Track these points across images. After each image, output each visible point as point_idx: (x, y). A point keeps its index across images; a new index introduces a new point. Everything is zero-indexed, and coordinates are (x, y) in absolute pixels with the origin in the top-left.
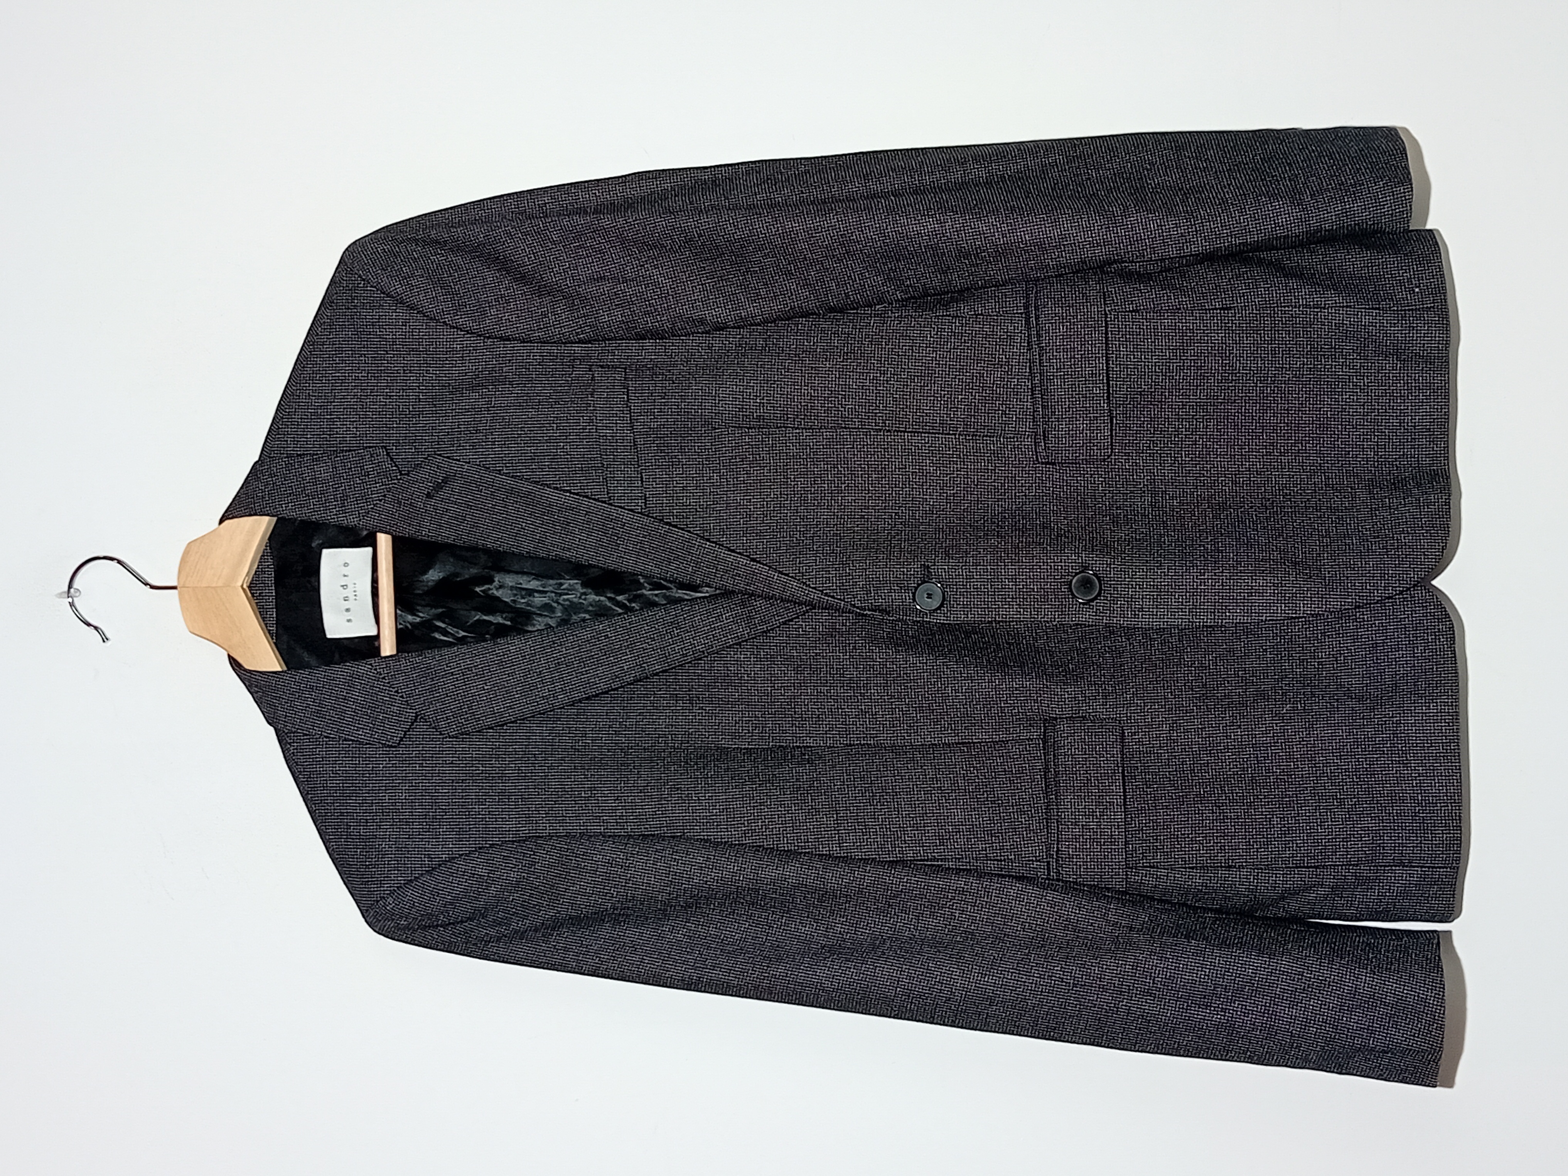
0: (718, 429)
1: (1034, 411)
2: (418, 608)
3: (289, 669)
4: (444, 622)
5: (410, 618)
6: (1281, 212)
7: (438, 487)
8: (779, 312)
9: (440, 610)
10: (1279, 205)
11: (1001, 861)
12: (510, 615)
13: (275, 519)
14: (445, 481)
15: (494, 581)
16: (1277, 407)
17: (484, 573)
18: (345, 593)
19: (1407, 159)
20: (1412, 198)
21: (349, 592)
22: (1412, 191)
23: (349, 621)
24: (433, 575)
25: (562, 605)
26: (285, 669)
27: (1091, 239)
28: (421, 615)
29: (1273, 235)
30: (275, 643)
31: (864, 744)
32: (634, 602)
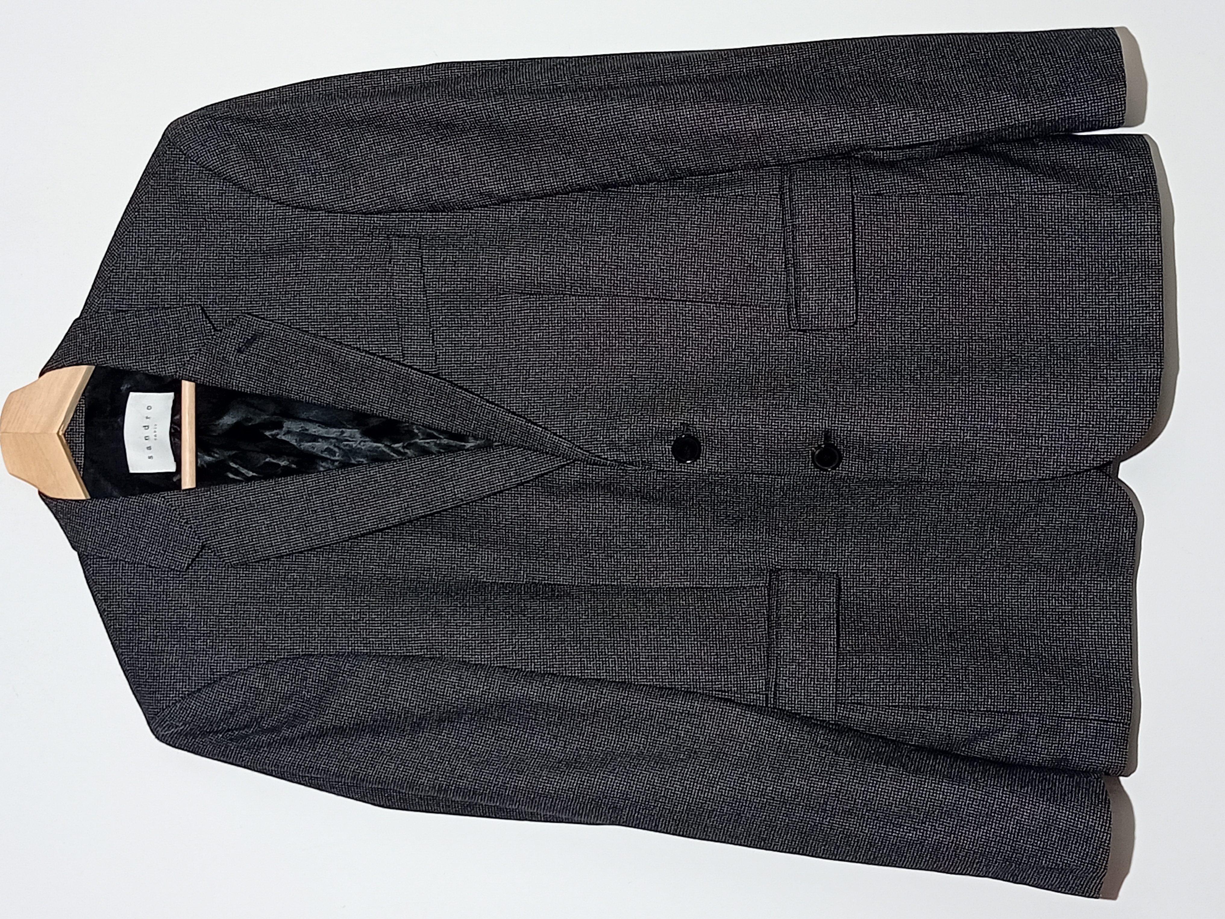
0: (503, 294)
1: (787, 283)
2: (215, 450)
3: (92, 499)
4: (236, 464)
5: (207, 458)
6: (1009, 104)
7: (249, 343)
8: (558, 187)
9: (234, 452)
10: (1007, 97)
11: (725, 692)
12: (296, 460)
13: (94, 367)
14: (254, 338)
15: (283, 427)
16: (1007, 283)
17: (273, 419)
18: (147, 433)
19: (1122, 57)
20: (1126, 93)
21: (149, 433)
22: (1125, 87)
23: (150, 457)
24: (228, 420)
25: (343, 450)
26: (89, 497)
27: (839, 125)
28: (216, 455)
29: (1002, 124)
30: (82, 478)
31: (608, 585)
32: (408, 449)
